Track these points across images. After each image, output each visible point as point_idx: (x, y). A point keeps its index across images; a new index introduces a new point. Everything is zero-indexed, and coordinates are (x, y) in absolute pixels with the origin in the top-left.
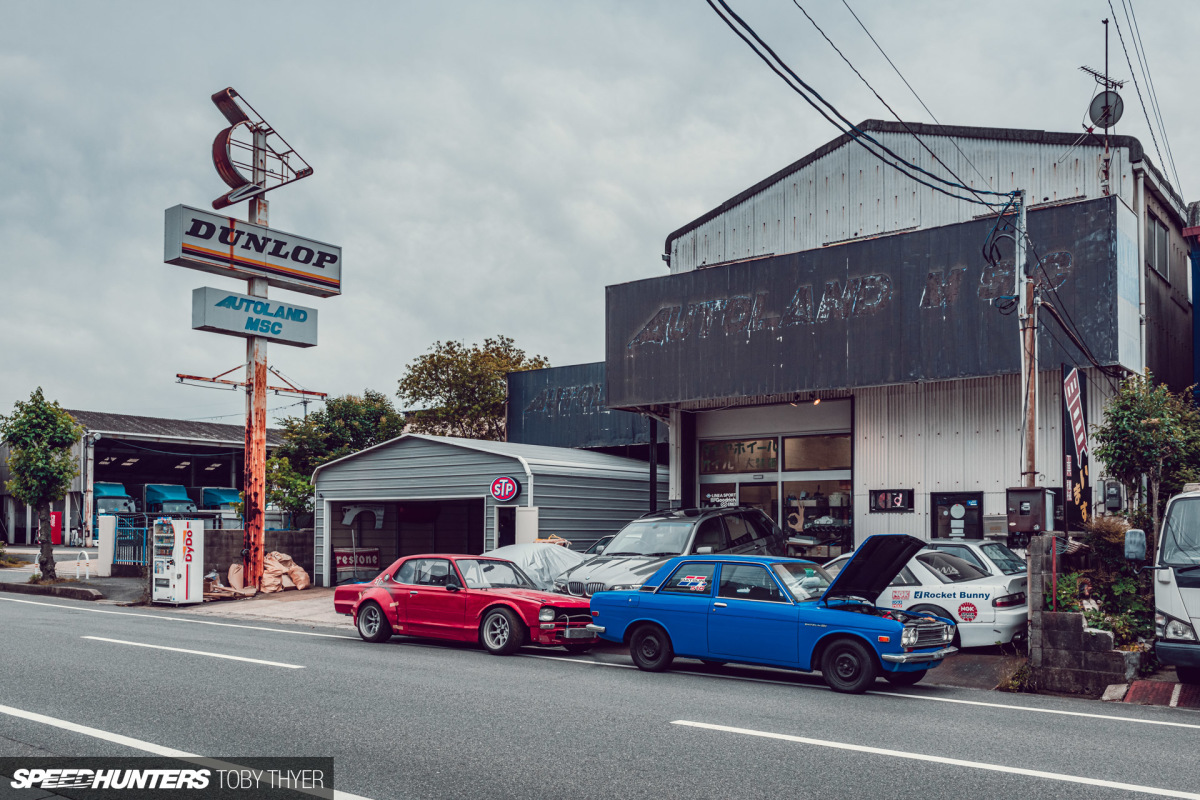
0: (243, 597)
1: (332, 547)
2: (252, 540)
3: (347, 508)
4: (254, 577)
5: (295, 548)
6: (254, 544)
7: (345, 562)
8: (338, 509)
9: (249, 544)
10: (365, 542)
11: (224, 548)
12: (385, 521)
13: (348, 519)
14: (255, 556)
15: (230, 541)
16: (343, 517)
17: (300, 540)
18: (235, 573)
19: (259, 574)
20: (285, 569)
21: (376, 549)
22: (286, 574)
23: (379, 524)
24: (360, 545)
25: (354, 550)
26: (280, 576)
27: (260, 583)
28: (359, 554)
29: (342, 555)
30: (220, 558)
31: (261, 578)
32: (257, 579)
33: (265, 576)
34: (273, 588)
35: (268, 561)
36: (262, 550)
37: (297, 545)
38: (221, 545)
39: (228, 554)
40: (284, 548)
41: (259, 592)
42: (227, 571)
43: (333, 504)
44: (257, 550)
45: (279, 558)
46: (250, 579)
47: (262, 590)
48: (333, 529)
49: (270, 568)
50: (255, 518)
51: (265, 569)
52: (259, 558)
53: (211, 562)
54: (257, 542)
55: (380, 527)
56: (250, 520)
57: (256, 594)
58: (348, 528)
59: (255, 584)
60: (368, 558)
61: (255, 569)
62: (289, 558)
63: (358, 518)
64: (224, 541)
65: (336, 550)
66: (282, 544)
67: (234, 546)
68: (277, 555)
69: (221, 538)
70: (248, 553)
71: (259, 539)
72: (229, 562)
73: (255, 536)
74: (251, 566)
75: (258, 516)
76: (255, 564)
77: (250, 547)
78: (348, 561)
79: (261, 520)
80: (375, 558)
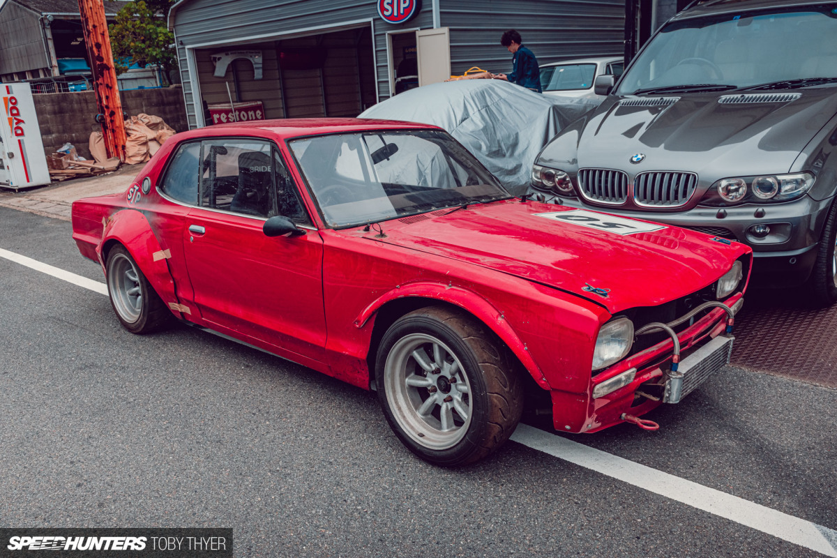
0: (103, 172)
1: (205, 104)
2: (104, 102)
3: (217, 56)
4: (116, 147)
5: (167, 108)
6: (107, 107)
7: (224, 120)
8: (206, 58)
9: (102, 107)
10: (246, 95)
11: (79, 114)
12: (264, 69)
13: (221, 69)
14: (112, 121)
15: (84, 105)
16: (214, 67)
17: (171, 99)
18: (96, 143)
19: (122, 143)
20: (151, 134)
21: (259, 103)
22: (154, 139)
23: (258, 74)
24: (240, 100)
25: (231, 106)
26: (145, 144)
27: (124, 153)
28: (240, 110)
29: (220, 112)
30: (76, 127)
31: (124, 147)
32: (120, 148)
33: (128, 144)
34: (139, 159)
35: (133, 126)
36: (120, 114)
37: (169, 104)
38: (73, 111)
39: (84, 121)
40: (153, 109)
41: (121, 164)
42: (87, 141)
43: (197, 52)
44: (112, 114)
45: (146, 121)
46: (111, 149)
47: (127, 161)
48: (202, 83)
49: (134, 135)
50: (103, 76)
51: (128, 135)
52: (117, 124)
53: (64, 132)
54: (111, 105)
55: (261, 77)
56: (97, 79)
57: (118, 168)
58: (221, 80)
59: (118, 155)
60: (250, 113)
61: (115, 137)
62: (159, 120)
63: (233, 68)
64: (76, 106)
65: (210, 108)
66: (150, 105)
67: (89, 112)
68: (145, 118)
69: (71, 102)
70: (103, 118)
71: (114, 101)
72: (88, 130)
73: (107, 98)
74: (110, 134)
75: (106, 72)
76: (113, 131)
77: (103, 112)
78: (228, 118)
79: (111, 78)
80: (258, 112)
